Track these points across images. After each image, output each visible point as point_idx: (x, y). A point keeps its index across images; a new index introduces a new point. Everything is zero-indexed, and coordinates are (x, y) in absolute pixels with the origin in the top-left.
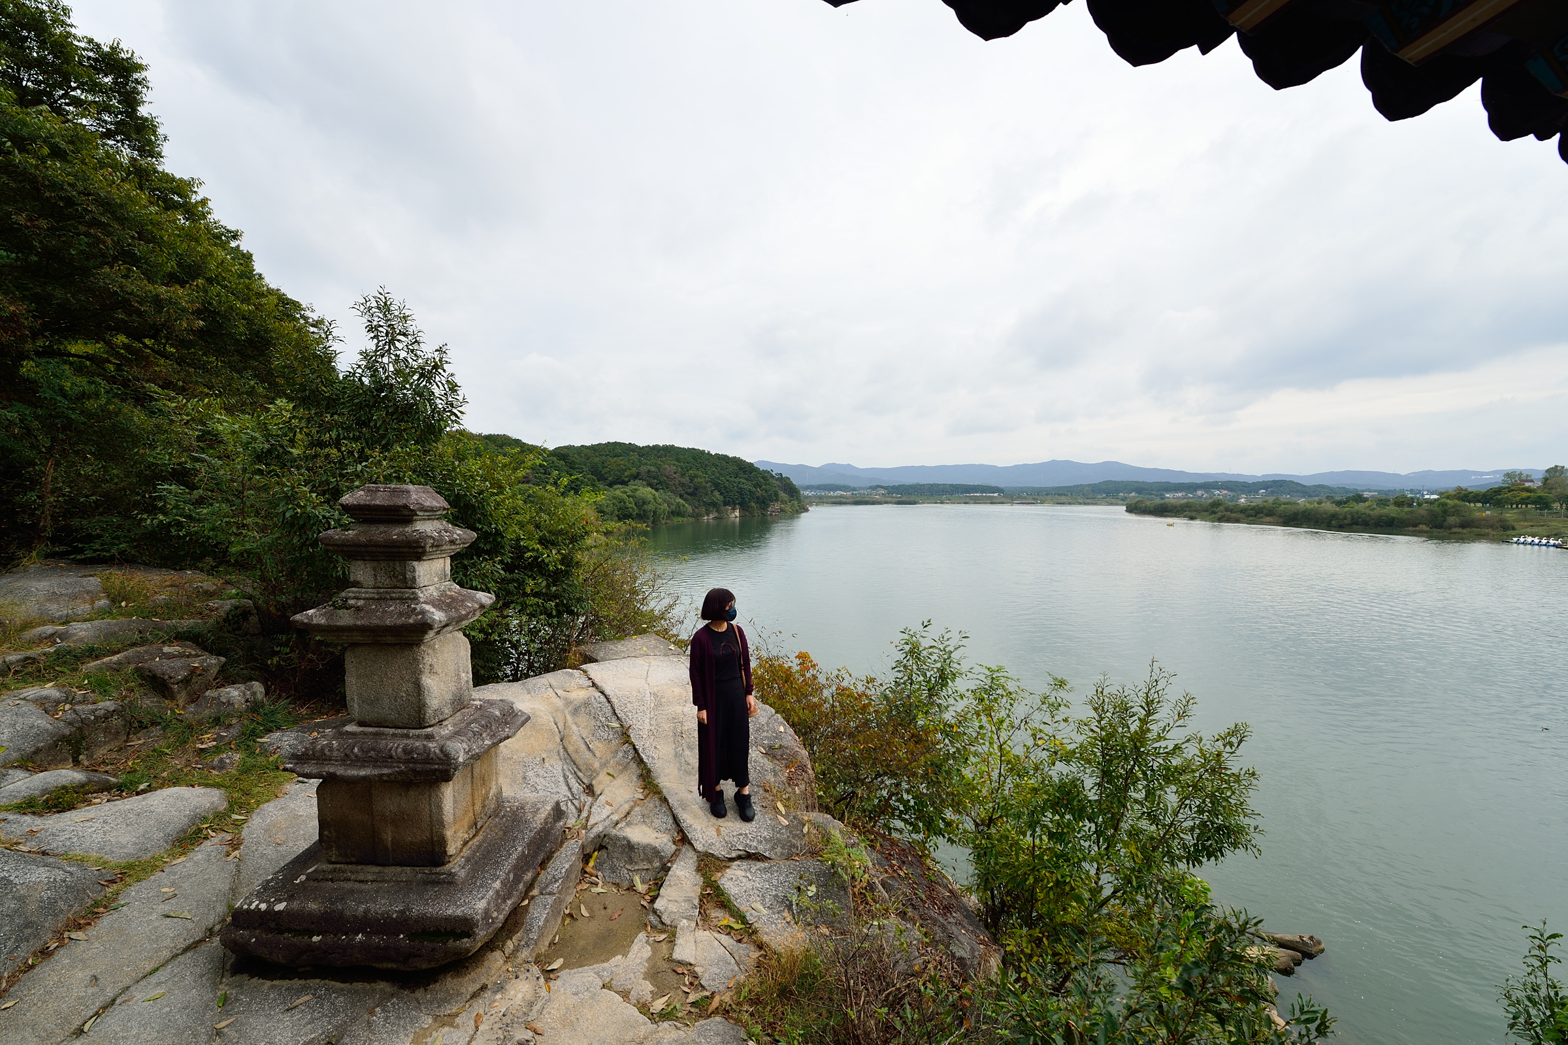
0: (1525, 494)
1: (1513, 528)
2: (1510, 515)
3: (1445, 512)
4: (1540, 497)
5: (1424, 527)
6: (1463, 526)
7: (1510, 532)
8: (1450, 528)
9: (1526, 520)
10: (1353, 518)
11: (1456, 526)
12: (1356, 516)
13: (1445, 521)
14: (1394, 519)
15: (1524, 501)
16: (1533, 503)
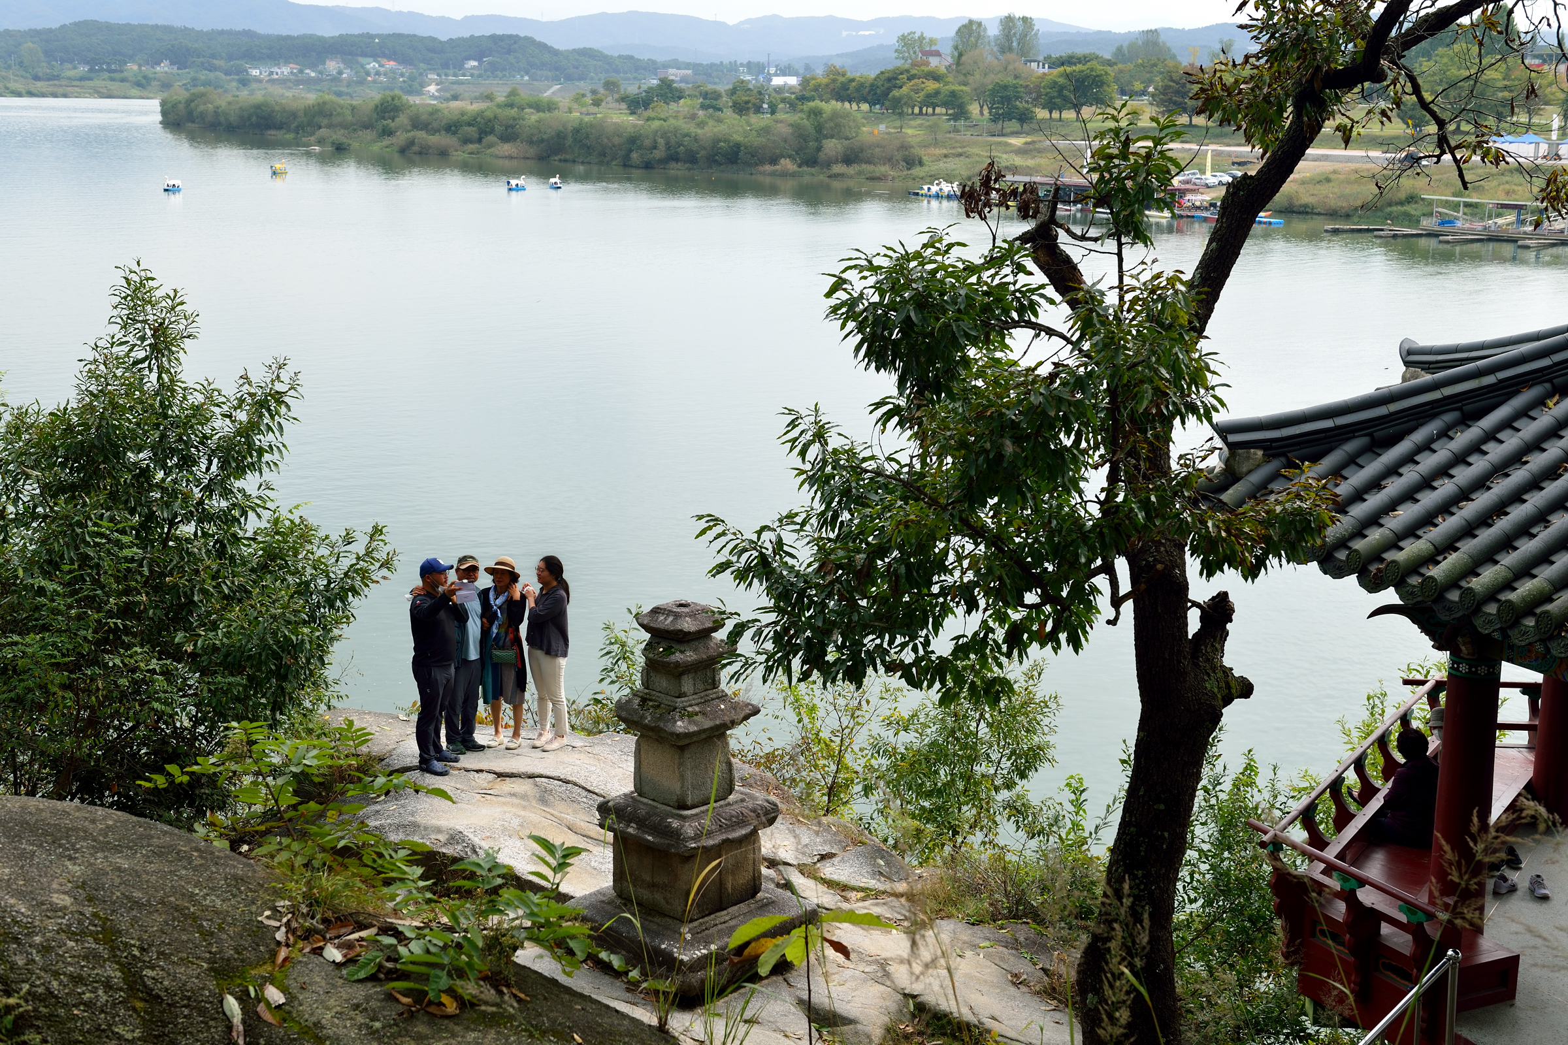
0: (932, 86)
1: (921, 163)
2: (913, 132)
3: (819, 129)
4: (953, 94)
5: (787, 164)
6: (848, 160)
7: (917, 171)
8: (828, 164)
9: (936, 143)
10: (668, 146)
11: (836, 162)
12: (673, 140)
13: (819, 149)
14: (738, 146)
15: (931, 100)
16: (945, 104)
